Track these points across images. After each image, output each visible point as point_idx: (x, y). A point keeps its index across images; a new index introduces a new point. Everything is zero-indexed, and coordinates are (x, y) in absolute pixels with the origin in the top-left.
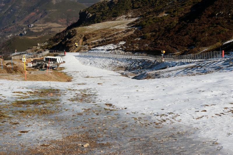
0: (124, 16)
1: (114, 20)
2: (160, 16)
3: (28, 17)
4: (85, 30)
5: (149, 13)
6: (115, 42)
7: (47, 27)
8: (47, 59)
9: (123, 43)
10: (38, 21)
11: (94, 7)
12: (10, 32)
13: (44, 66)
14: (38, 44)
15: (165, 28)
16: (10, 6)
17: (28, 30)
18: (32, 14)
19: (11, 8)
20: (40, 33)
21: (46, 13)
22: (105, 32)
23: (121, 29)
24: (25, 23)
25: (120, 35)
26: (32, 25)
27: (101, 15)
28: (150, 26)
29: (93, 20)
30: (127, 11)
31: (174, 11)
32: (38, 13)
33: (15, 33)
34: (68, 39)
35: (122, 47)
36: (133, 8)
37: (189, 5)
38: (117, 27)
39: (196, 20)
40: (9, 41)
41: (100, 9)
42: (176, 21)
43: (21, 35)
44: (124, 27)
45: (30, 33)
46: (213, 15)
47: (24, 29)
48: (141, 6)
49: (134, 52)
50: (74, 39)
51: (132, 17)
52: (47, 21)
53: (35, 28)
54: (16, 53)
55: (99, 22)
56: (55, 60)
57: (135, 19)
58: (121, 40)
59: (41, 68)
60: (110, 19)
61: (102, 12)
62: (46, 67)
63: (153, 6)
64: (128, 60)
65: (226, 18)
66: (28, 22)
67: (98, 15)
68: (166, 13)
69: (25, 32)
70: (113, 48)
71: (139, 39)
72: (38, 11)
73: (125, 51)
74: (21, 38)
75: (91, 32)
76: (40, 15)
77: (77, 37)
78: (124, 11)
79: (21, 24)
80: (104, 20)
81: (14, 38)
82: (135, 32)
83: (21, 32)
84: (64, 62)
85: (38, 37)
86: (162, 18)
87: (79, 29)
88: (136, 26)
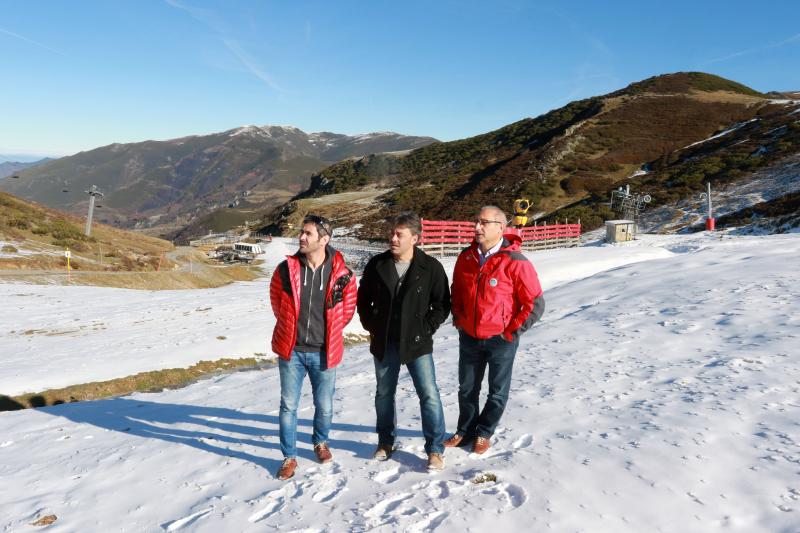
0: (375, 185)
1: (359, 190)
2: (422, 187)
3: (242, 180)
4: (310, 204)
5: (410, 182)
6: (348, 225)
7: (270, 196)
8: (239, 247)
9: (359, 226)
10: (258, 186)
11: (333, 169)
12: (214, 202)
13: (233, 258)
14: (247, 223)
15: (423, 206)
16: (216, 162)
17: (242, 200)
18: (250, 175)
19: (218, 165)
20: (258, 205)
21: (271, 175)
22: (339, 207)
23: (365, 205)
24: (237, 189)
25: (358, 214)
26: (248, 192)
27: (342, 182)
28: (403, 202)
29: (329, 189)
30: (380, 177)
31: (443, 181)
32: (259, 174)
33: (221, 203)
34: (283, 217)
35: (356, 232)
36: (390, 173)
37: (466, 173)
38: (358, 202)
39: (466, 197)
40: (212, 215)
41: (342, 172)
42: (440, 197)
43: (231, 206)
44: (368, 202)
45: (245, 204)
46: (490, 190)
47: (236, 197)
48: (402, 170)
49: (371, 240)
50: (293, 216)
51: (386, 187)
52: (272, 186)
53: (253, 197)
54: (210, 235)
55: (336, 192)
56: (249, 249)
57: (387, 190)
58: (358, 222)
59: (229, 260)
60: (354, 189)
61: (345, 177)
62: (236, 258)
63: (418, 171)
64: (359, 253)
65: (507, 196)
66: (242, 188)
67: (338, 181)
68: (431, 183)
69: (237, 203)
70: (342, 234)
71: (384, 221)
72: (258, 170)
73: (360, 238)
74: (229, 211)
75: (318, 207)
76: (262, 177)
77: (297, 214)
78: (376, 178)
79: (232, 189)
80: (345, 189)
81: (218, 212)
82: (380, 211)
83: (230, 202)
84: (264, 252)
85: (256, 210)
86: (423, 190)
87: (301, 202)
88: (386, 201)
